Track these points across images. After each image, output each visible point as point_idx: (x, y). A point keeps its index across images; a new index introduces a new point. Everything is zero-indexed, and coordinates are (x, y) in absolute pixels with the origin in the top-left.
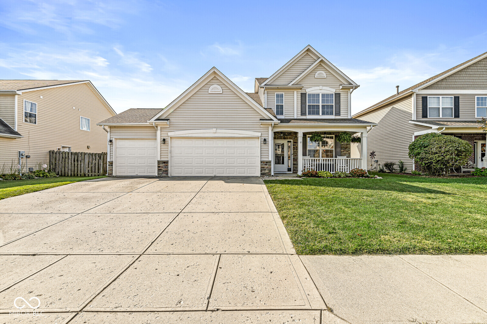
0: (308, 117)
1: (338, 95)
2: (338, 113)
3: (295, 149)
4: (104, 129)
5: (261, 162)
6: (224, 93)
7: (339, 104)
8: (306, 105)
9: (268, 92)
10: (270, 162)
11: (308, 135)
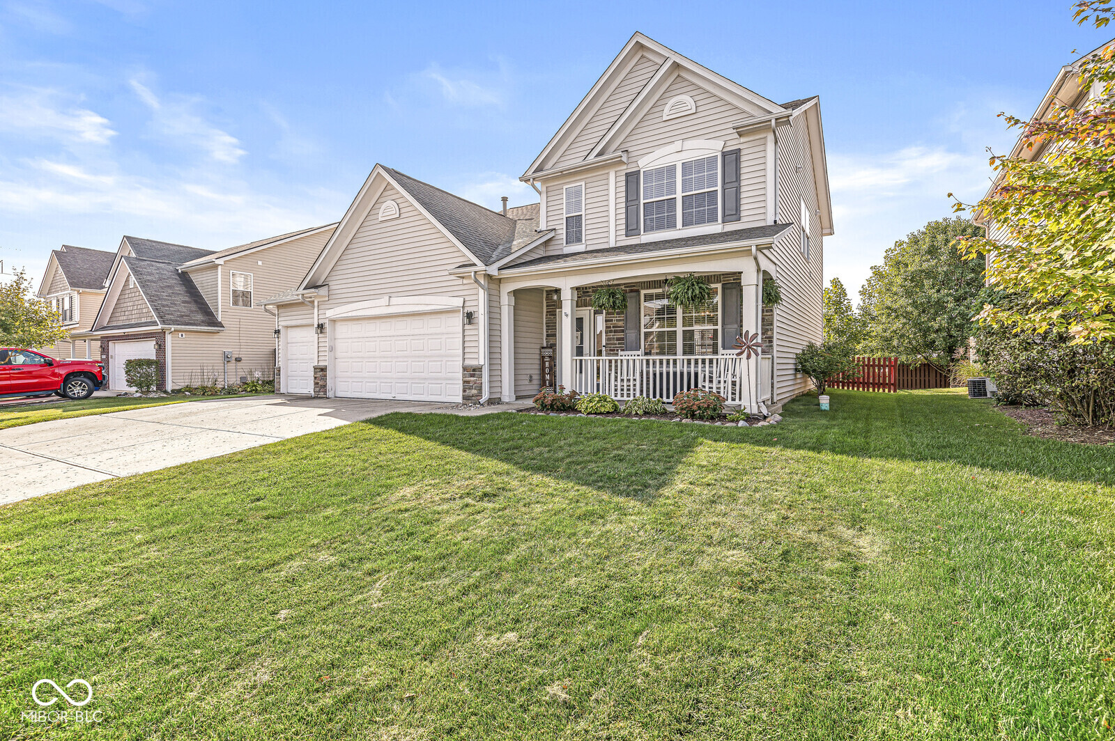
0: (646, 238)
1: (732, 159)
2: (733, 213)
3: (611, 332)
4: (266, 311)
5: (465, 369)
6: (403, 216)
7: (735, 184)
8: (638, 205)
9: (550, 189)
10: (480, 369)
11: (645, 289)
